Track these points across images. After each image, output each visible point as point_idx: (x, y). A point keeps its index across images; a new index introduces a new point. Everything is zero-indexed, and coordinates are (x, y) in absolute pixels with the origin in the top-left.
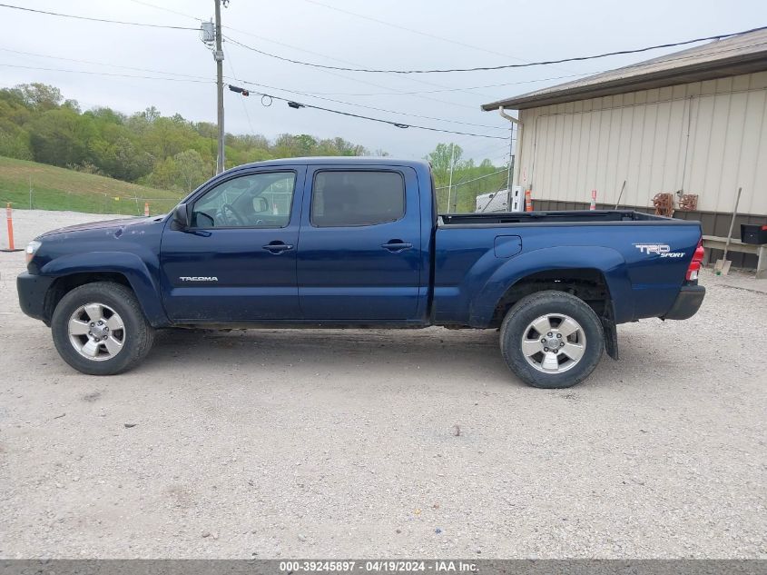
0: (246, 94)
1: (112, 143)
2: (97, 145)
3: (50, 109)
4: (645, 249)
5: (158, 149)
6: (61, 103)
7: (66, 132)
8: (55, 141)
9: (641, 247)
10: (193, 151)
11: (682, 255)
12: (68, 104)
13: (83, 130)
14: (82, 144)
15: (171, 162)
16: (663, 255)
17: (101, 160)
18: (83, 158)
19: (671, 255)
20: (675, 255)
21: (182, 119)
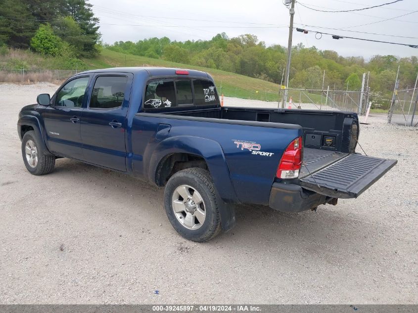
0: (306, 32)
1: (277, 63)
2: (269, 64)
3: (252, 46)
4: (241, 146)
5: (299, 66)
6: (257, 43)
7: (256, 58)
8: (251, 62)
9: (238, 143)
10: (317, 67)
11: (271, 154)
12: (260, 44)
13: (264, 56)
14: (262, 63)
15: (304, 72)
16: (254, 153)
17: (270, 72)
18: (262, 71)
19: (261, 153)
20: (265, 154)
21: (316, 49)
